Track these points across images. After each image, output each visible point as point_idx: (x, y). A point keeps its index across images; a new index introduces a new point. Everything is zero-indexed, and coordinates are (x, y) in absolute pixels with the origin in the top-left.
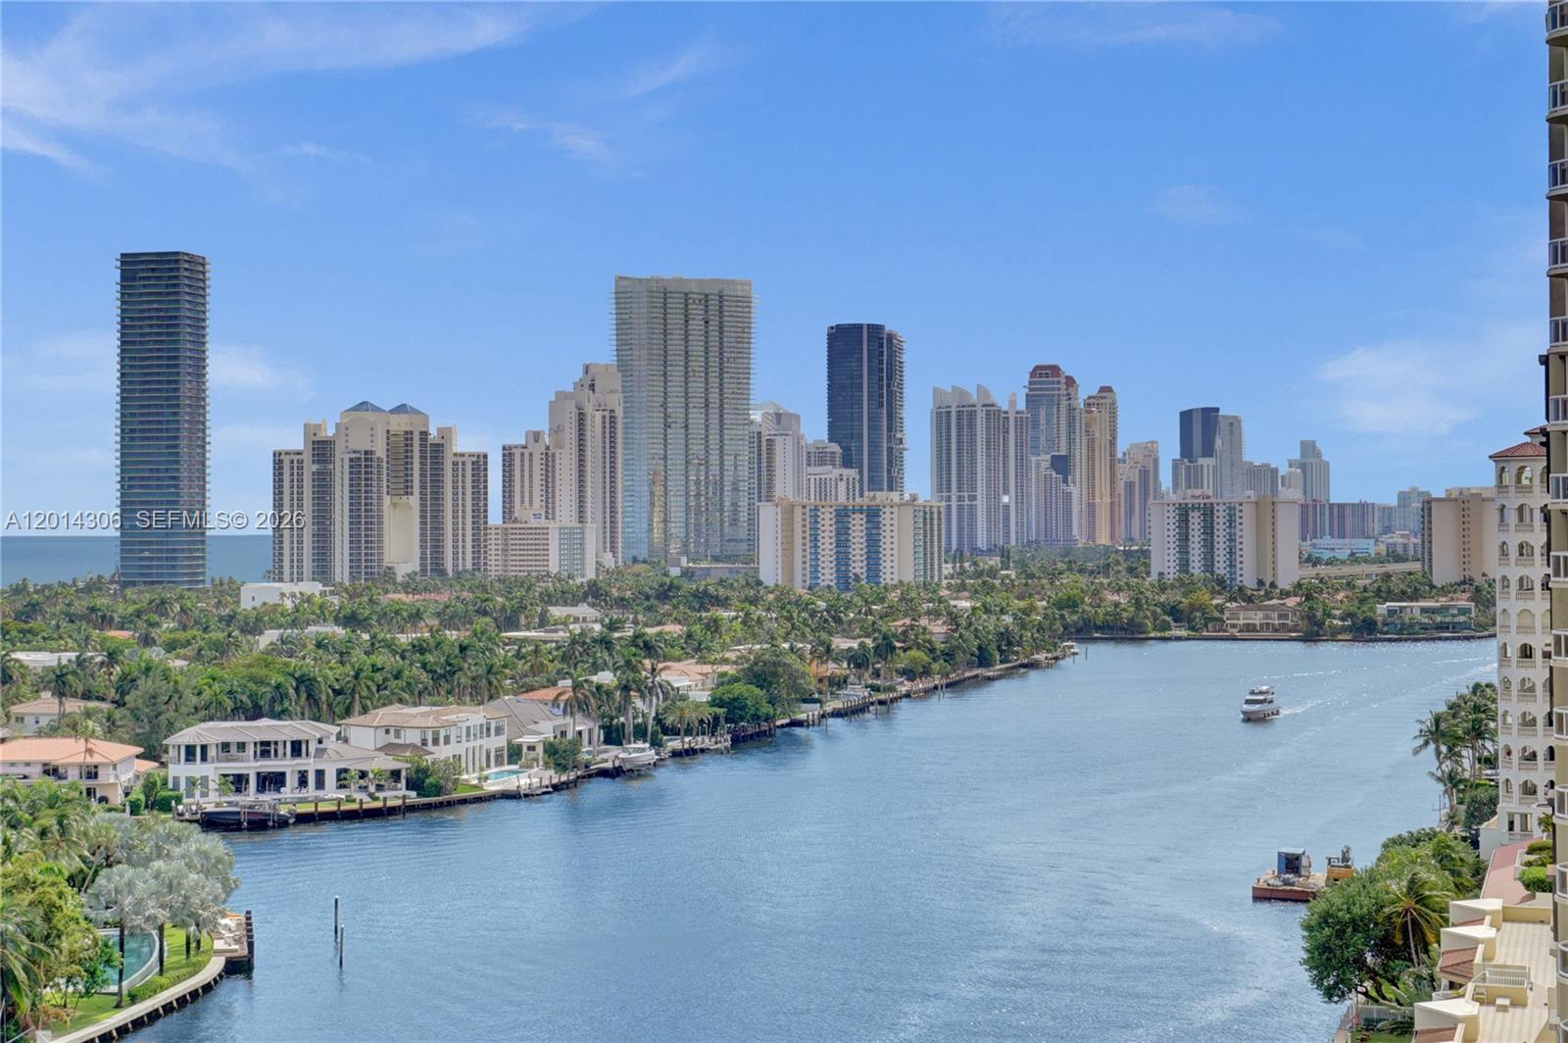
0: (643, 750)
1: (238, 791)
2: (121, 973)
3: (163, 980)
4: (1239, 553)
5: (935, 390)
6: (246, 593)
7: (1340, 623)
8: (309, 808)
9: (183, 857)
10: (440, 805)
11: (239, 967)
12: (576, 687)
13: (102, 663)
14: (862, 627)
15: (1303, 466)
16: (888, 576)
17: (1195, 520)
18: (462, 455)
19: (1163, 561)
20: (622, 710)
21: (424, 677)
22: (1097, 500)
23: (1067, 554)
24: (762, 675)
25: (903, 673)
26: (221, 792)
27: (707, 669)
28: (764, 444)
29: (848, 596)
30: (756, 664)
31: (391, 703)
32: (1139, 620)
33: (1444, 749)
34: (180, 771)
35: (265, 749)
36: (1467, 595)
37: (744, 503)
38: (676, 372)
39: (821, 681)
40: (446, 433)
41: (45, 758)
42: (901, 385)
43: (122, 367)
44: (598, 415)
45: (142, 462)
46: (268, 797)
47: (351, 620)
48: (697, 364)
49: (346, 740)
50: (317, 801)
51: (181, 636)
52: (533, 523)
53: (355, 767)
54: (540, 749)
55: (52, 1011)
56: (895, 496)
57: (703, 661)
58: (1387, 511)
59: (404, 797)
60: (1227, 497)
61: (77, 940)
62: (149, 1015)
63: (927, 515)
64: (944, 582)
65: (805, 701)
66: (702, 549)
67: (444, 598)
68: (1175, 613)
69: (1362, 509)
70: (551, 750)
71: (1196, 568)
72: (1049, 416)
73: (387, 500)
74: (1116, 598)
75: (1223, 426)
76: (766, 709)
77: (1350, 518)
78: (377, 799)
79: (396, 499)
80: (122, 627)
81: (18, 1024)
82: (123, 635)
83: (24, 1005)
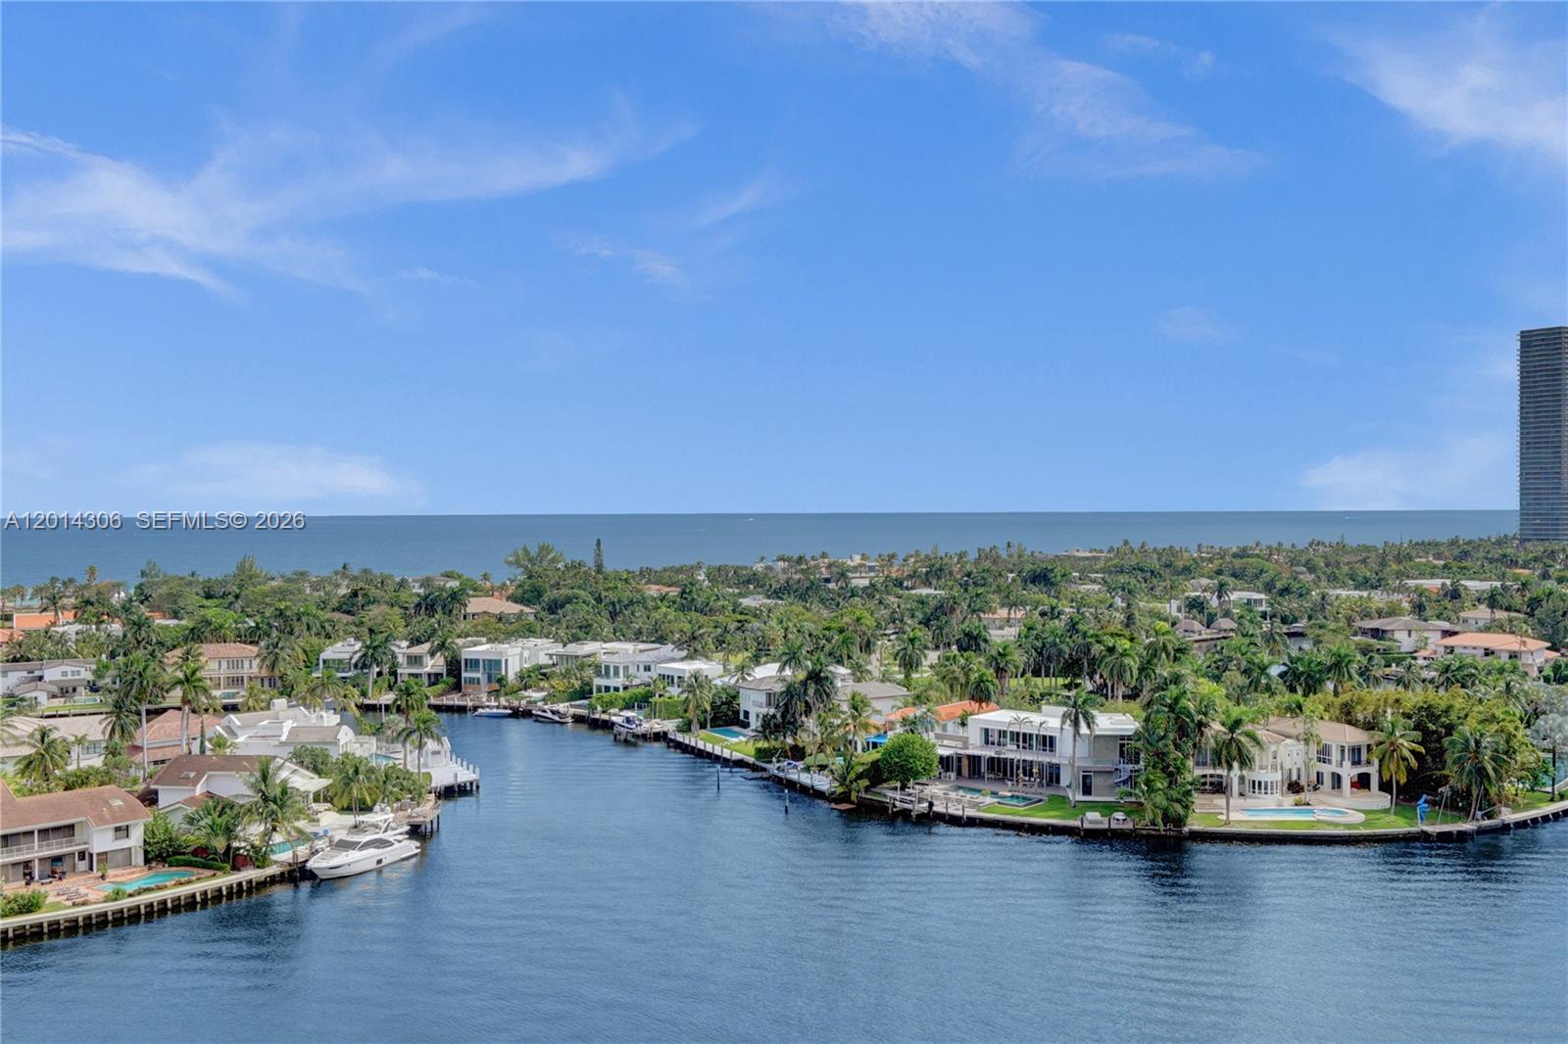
2: (1554, 780)
13: (1518, 589)
41: (1486, 645)
43: (1521, 403)
45: (1534, 463)
55: (1511, 797)
61: (1525, 757)
80: (1524, 567)
81: (1488, 801)
82: (1527, 572)
83: (1493, 791)
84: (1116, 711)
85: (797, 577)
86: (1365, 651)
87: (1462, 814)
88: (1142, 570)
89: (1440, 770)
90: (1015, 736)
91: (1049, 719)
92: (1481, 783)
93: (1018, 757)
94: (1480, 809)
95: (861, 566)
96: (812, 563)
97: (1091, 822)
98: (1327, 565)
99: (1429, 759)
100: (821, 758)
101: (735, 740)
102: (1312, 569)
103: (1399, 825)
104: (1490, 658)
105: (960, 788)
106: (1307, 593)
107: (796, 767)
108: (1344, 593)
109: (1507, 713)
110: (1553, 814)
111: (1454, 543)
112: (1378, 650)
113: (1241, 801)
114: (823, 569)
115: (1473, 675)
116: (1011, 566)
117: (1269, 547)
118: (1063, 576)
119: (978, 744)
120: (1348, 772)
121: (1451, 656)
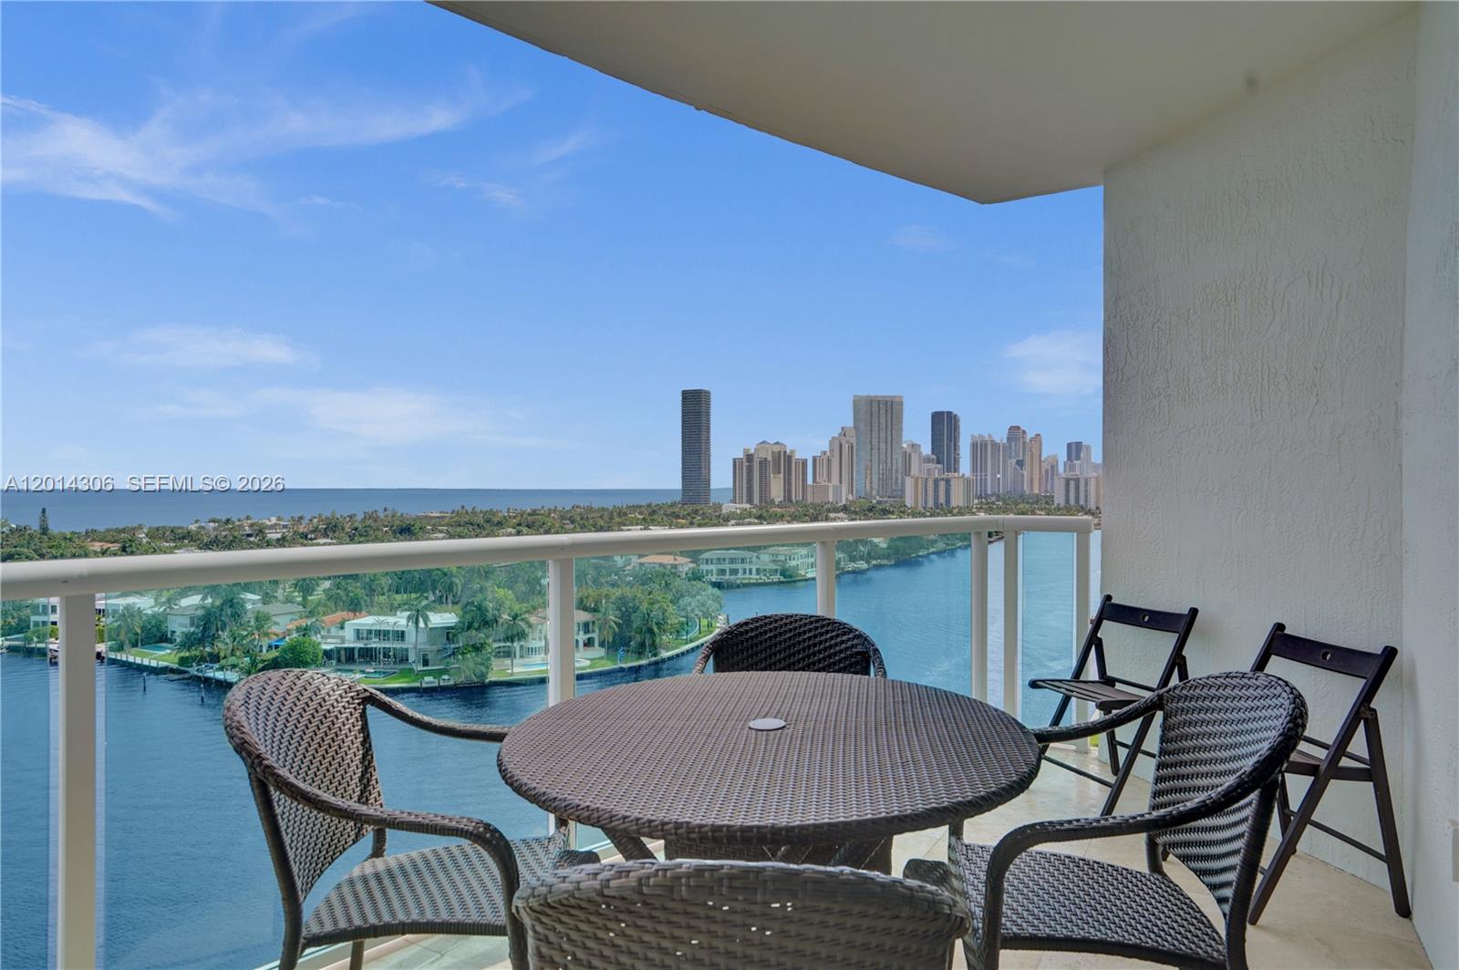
0: (863, 564)
1: (723, 575)
2: (687, 632)
3: (700, 636)
4: (1089, 497)
5: (972, 436)
6: (724, 507)
8: (747, 581)
9: (706, 596)
10: (792, 582)
16: (953, 503)
17: (1072, 484)
18: (799, 460)
20: (856, 549)
22: (1034, 477)
23: (1021, 497)
24: (906, 539)
25: (959, 538)
26: (718, 575)
27: (887, 536)
28: (908, 456)
31: (774, 545)
34: (704, 567)
35: (732, 561)
37: (900, 477)
38: (875, 429)
39: (928, 541)
41: (660, 561)
42: (959, 434)
44: (847, 445)
45: (689, 462)
46: (733, 577)
47: (760, 517)
48: (883, 426)
49: (759, 559)
50: (750, 579)
51: (702, 521)
52: (823, 484)
53: (762, 568)
55: (666, 644)
56: (956, 475)
59: (779, 579)
60: (1086, 475)
61: (673, 620)
63: (968, 481)
64: (975, 506)
65: (922, 549)
66: (884, 494)
67: (792, 509)
71: (1072, 502)
72: (1016, 445)
73: (772, 475)
74: (1040, 513)
75: (1084, 449)
76: (908, 551)
78: (770, 579)
79: (775, 476)
80: (683, 519)
81: (654, 647)
82: (684, 521)
83: (658, 641)
84: (445, 611)
85: (224, 533)
87: (641, 656)
88: (472, 524)
89: (630, 632)
90: (378, 633)
91: (400, 620)
92: (651, 638)
93: (379, 646)
94: (650, 652)
95: (276, 525)
96: (238, 523)
97: (427, 683)
98: (582, 519)
99: (625, 627)
100: (232, 660)
101: (163, 653)
102: (573, 522)
103: (608, 666)
104: (662, 568)
105: (339, 670)
107: (212, 668)
109: (664, 598)
110: (684, 652)
111: (649, 506)
112: (604, 566)
113: (521, 661)
114: (247, 528)
115: (650, 578)
116: (386, 523)
117: (550, 510)
118: (420, 529)
119: (352, 639)
120: (582, 638)
121: (641, 568)
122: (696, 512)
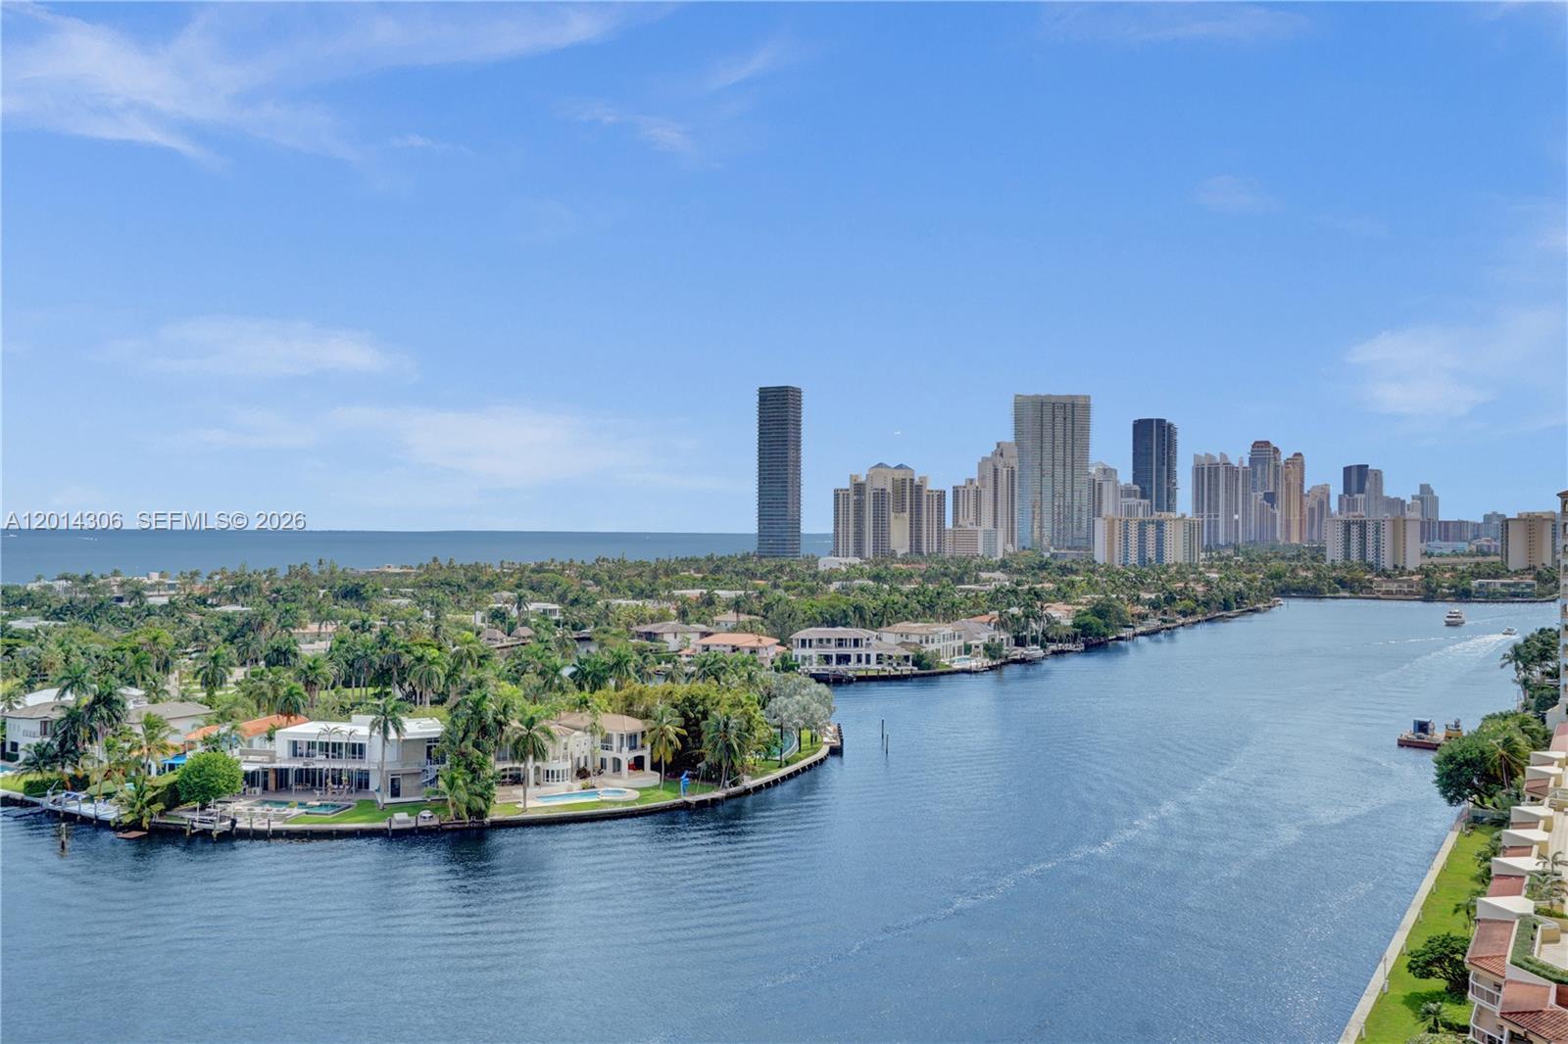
0: (1037, 650)
1: (828, 663)
2: (781, 750)
3: (801, 755)
4: (1382, 549)
5: (1195, 455)
6: (821, 562)
7: (1447, 591)
8: (864, 674)
9: (808, 694)
10: (930, 675)
11: (836, 751)
12: (1000, 616)
13: (757, 597)
14: (1156, 587)
15: (1422, 499)
16: (1169, 558)
17: (1355, 530)
18: (932, 491)
19: (1334, 553)
20: (1025, 628)
21: (919, 607)
22: (1292, 518)
23: (1273, 549)
24: (1101, 611)
25: (1180, 612)
26: (819, 664)
27: (1070, 607)
28: (1096, 486)
29: (1146, 569)
30: (1097, 605)
31: (902, 621)
32: (1319, 587)
33: (1521, 666)
34: (798, 652)
35: (841, 642)
36: (1531, 576)
37: (1085, 518)
38: (1048, 446)
39: (1133, 616)
40: (923, 479)
41: (733, 643)
42: (1175, 453)
43: (760, 445)
44: (1005, 470)
45: (769, 494)
46: (842, 667)
47: (877, 578)
48: (1059, 441)
49: (880, 639)
50: (867, 670)
51: (791, 583)
52: (970, 527)
53: (886, 653)
54: (981, 647)
55: (751, 767)
56: (1172, 515)
57: (1067, 603)
58: (1477, 526)
59: (911, 670)
60: (1373, 516)
62: (795, 772)
63: (1191, 526)
64: (1201, 563)
65: (1125, 627)
66: (1061, 543)
67: (924, 567)
68: (1343, 583)
69: (1460, 524)
70: (987, 648)
71: (1355, 557)
72: (1263, 470)
73: (892, 514)
74: (1305, 574)
75: (1371, 476)
76: (1104, 630)
77: (1454, 530)
78: (897, 670)
79: (897, 515)
80: (761, 579)
81: (735, 772)
82: (763, 582)
83: (737, 763)
84: (424, 716)
85: (82, 596)
86: (641, 652)
87: (715, 784)
88: (449, 584)
89: (698, 749)
90: (325, 747)
91: (356, 728)
92: (729, 757)
93: (327, 766)
94: (729, 779)
95: (158, 584)
96: (101, 581)
97: (398, 822)
98: (611, 578)
99: (690, 739)
100: (108, 787)
102: (598, 582)
103: (666, 798)
104: (737, 653)
105: (266, 802)
106: (594, 603)
107: (76, 798)
108: (623, 602)
109: (748, 697)
110: (781, 778)
111: (710, 559)
112: (651, 650)
113: (537, 790)
114: (115, 588)
115: (724, 668)
116: (322, 583)
117: (562, 564)
118: (375, 591)
119: (286, 757)
120: (627, 756)
121: (706, 653)
122: (781, 569)
